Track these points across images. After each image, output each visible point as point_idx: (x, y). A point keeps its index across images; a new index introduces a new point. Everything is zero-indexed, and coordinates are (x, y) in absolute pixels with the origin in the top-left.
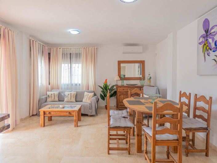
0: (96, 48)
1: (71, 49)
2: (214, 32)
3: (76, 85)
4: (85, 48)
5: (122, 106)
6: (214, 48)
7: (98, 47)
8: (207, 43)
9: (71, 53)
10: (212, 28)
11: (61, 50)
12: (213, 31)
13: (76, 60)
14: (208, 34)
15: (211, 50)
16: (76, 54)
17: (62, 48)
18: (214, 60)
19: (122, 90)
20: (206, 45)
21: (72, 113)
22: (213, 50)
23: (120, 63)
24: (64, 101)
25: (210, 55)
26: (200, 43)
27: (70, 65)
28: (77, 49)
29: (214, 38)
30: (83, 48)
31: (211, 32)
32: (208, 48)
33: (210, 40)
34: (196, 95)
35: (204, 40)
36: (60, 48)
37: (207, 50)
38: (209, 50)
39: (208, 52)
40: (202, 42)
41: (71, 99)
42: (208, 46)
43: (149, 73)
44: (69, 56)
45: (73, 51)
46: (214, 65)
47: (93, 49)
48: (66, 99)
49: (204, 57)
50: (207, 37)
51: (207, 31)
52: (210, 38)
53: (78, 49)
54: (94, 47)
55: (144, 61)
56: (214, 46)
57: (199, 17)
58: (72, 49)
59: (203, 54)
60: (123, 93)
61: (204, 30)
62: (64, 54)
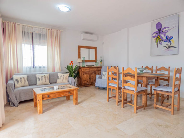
0: (61, 32)
1: (32, 28)
2: (166, 31)
3: (40, 67)
4: (50, 29)
5: (85, 83)
6: (165, 40)
7: (62, 31)
8: (159, 37)
9: (33, 33)
10: (164, 28)
11: (20, 26)
12: (164, 30)
13: (39, 41)
14: (160, 32)
15: (163, 41)
16: (40, 35)
17: (21, 24)
18: (165, 47)
19: (85, 70)
20: (158, 38)
21: (72, 92)
22: (164, 41)
23: (80, 47)
24: (37, 85)
25: (162, 44)
26: (153, 37)
27: (32, 46)
28: (40, 29)
29: (166, 34)
30: (48, 29)
31: (163, 31)
32: (160, 40)
33: (162, 35)
34: (157, 67)
35: (157, 35)
36: (18, 25)
37: (160, 41)
38: (161, 41)
39: (160, 42)
40: (155, 36)
41: (45, 81)
42: (160, 39)
43: (101, 57)
44: (30, 36)
45: (36, 30)
46: (165, 50)
47: (58, 31)
48: (38, 83)
49: (157, 45)
50: (159, 33)
51: (159, 30)
52: (162, 34)
53: (42, 30)
54: (59, 30)
55: (96, 47)
56: (166, 39)
57: (152, 21)
58: (34, 28)
59: (156, 44)
60: (86, 72)
61: (157, 29)
62: (24, 32)
